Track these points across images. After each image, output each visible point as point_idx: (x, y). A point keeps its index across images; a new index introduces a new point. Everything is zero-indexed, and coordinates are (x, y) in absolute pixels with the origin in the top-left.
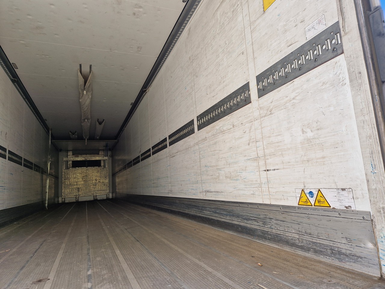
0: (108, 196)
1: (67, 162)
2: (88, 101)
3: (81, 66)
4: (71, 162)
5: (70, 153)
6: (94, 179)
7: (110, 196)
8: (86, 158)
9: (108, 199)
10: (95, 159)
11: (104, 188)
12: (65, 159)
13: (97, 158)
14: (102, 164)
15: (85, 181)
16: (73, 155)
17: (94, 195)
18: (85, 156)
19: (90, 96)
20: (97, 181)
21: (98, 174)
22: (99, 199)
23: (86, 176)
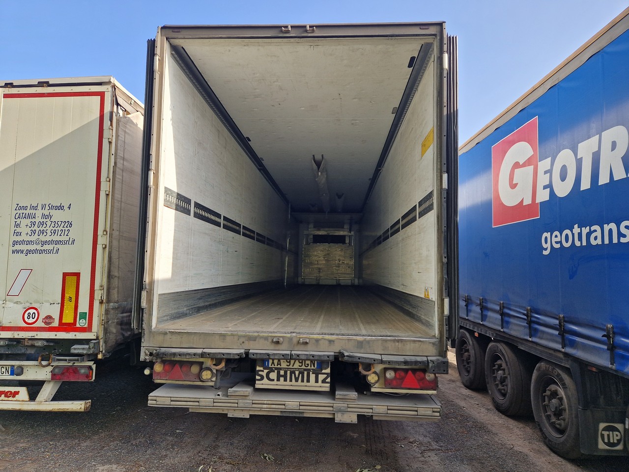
0: (353, 282)
1: (308, 235)
2: (323, 180)
3: (314, 156)
4: (312, 237)
5: (311, 226)
6: (337, 258)
7: (356, 282)
8: (329, 232)
9: (353, 286)
10: (339, 234)
11: (349, 271)
12: (306, 232)
13: (342, 233)
14: (347, 241)
15: (327, 261)
16: (314, 227)
17: (338, 278)
18: (327, 229)
19: (325, 176)
20: (341, 262)
21: (343, 253)
22: (342, 284)
23: (328, 254)
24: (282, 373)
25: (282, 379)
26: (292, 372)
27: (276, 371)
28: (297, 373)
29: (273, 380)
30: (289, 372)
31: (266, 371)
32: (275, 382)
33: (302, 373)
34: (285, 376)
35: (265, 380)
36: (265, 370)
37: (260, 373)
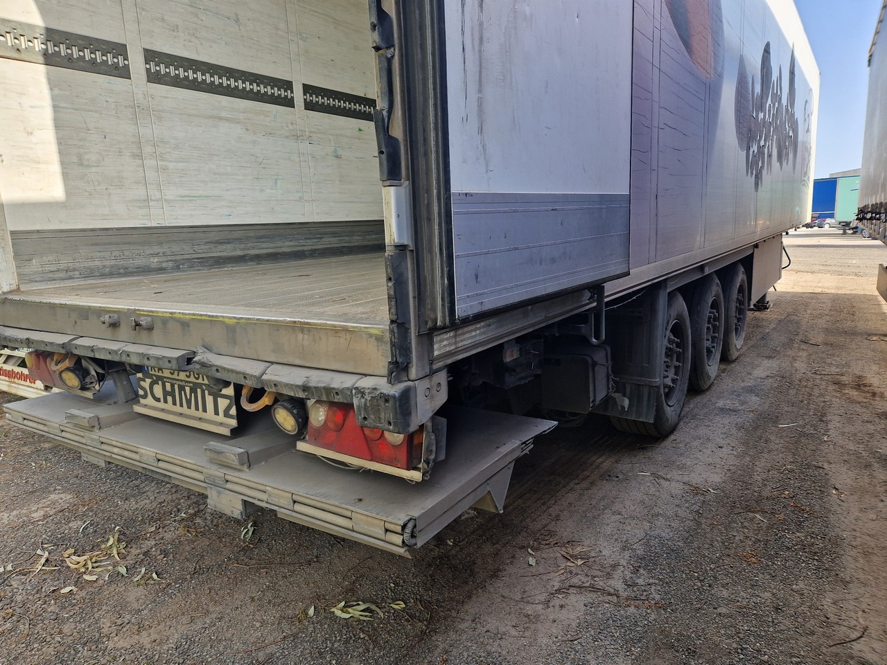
24: (168, 387)
25: (170, 399)
26: (182, 388)
27: (160, 382)
28: (188, 389)
29: (158, 400)
30: (176, 386)
31: (148, 381)
32: (161, 405)
33: (193, 390)
34: (172, 394)
35: (149, 400)
36: (147, 379)
37: (142, 383)
